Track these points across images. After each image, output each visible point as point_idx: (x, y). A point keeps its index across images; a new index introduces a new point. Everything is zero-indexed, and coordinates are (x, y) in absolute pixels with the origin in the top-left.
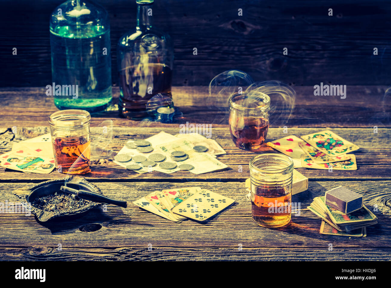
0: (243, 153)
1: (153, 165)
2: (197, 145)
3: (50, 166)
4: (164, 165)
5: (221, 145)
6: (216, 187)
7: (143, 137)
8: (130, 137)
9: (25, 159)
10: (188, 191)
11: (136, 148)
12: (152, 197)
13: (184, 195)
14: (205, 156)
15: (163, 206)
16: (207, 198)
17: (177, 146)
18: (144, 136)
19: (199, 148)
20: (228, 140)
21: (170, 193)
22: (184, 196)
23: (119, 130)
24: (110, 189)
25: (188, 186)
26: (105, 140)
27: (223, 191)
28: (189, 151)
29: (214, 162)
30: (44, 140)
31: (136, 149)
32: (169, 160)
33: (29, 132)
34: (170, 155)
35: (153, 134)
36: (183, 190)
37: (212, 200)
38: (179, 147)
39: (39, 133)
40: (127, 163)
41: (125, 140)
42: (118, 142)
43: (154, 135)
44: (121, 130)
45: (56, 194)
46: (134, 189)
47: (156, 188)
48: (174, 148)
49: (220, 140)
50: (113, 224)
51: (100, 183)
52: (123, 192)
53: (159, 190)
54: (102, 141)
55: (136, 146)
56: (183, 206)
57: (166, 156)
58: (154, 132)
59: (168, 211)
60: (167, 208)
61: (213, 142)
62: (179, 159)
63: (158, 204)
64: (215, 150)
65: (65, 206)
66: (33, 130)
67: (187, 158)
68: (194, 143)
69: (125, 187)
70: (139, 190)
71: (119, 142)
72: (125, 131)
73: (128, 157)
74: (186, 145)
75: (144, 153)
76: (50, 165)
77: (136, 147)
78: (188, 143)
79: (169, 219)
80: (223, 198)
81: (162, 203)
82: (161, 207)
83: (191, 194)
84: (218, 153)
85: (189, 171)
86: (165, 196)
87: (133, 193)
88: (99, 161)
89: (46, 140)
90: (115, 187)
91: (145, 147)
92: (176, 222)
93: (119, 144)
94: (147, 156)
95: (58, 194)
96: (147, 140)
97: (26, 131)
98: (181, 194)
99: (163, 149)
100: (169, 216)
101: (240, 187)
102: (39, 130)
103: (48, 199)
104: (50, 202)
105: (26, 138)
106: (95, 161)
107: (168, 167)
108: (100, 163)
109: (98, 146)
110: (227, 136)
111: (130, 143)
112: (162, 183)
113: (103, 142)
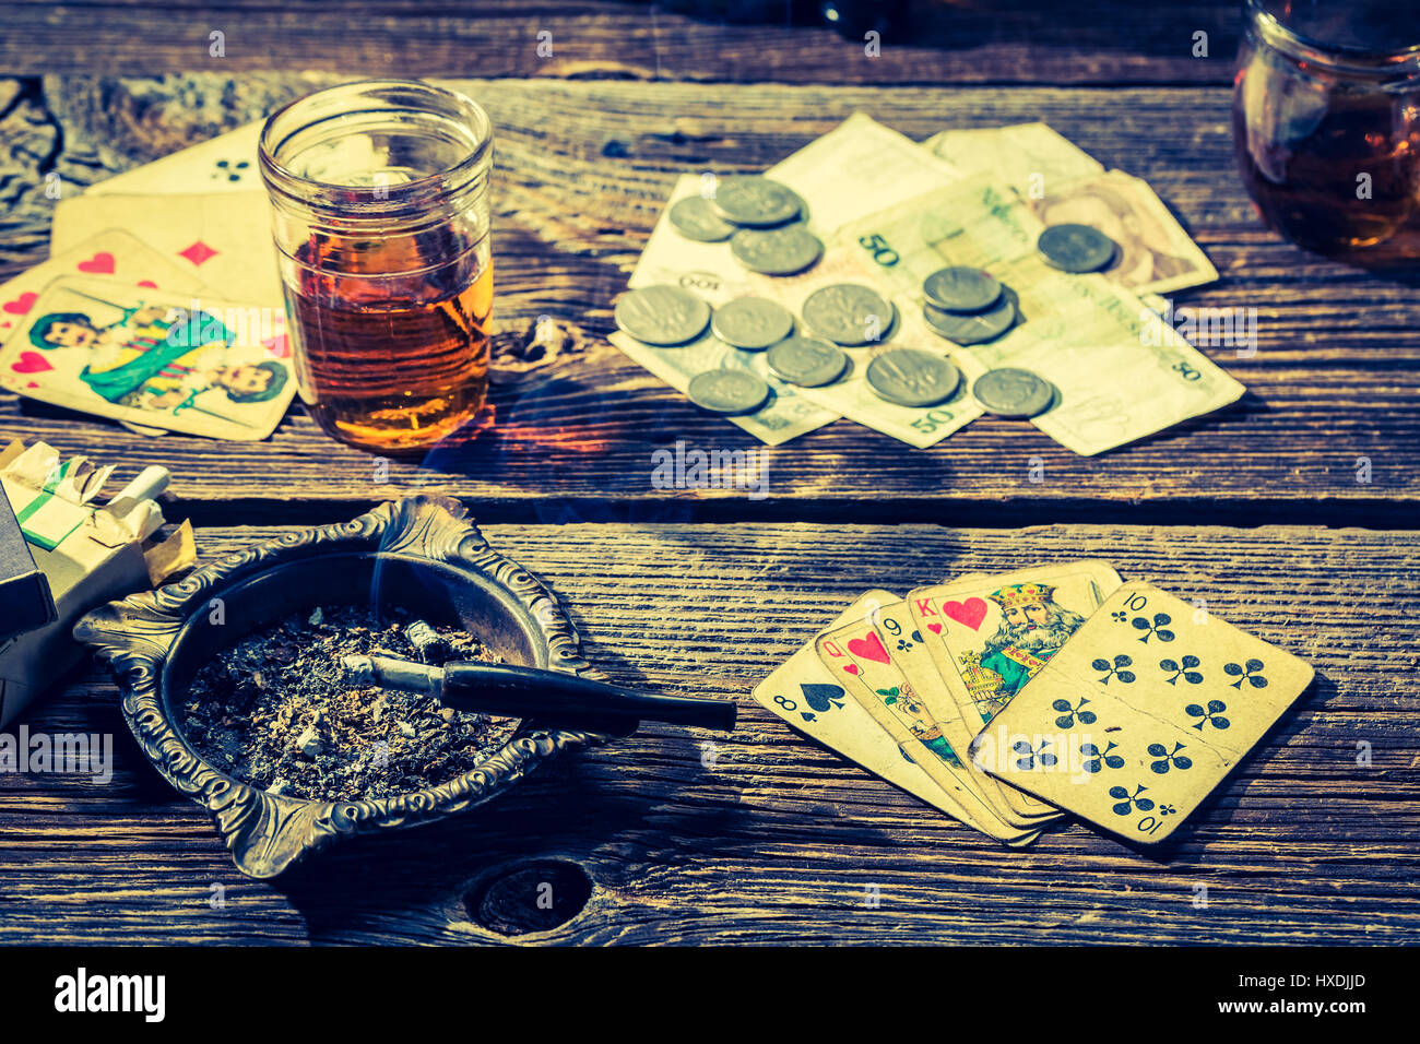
0: (1308, 270)
1: (832, 370)
2: (1057, 217)
3: (270, 382)
4: (893, 375)
5: (1184, 210)
6: (1198, 559)
7: (757, 148)
8: (686, 151)
9: (130, 324)
10: (1048, 596)
11: (727, 238)
12: (855, 646)
13: (1032, 626)
14: (1110, 308)
15: (922, 715)
16: (1159, 650)
17: (950, 230)
18: (764, 147)
19: (1066, 239)
20: (1213, 174)
21: (953, 610)
22: (1031, 637)
23: (622, 101)
24: (616, 570)
25: (1047, 557)
26: (555, 173)
27: (1237, 593)
28: (1015, 262)
29: (1163, 356)
30: (224, 174)
31: (726, 247)
32: (916, 333)
33: (142, 107)
34: (918, 292)
35: (806, 128)
36: (1019, 587)
37: (1189, 669)
38: (959, 233)
39: (190, 118)
40: (686, 350)
41: (663, 170)
42: (622, 185)
43: (815, 136)
44: (636, 104)
45: (316, 619)
46: (747, 574)
47: (872, 571)
48: (933, 245)
49: (1171, 174)
50: (654, 861)
51: (555, 528)
52: (692, 594)
53: (888, 580)
54: (540, 176)
55: (727, 222)
56: (1031, 713)
57: (898, 301)
58: (811, 118)
59: (957, 762)
60: (945, 730)
61: (1138, 192)
62: (968, 327)
63: (891, 696)
64: (1158, 258)
65: (376, 718)
66: (162, 98)
67: (1013, 325)
68: (1036, 206)
69: (696, 558)
70: (775, 581)
71: (632, 185)
72: (658, 110)
73: (690, 304)
74: (995, 222)
75: (773, 275)
76: (268, 374)
77: (727, 230)
78: (1008, 208)
79: (966, 819)
80: (1248, 647)
81: (917, 689)
82: (910, 719)
83: (1068, 621)
84: (1172, 275)
85: (1036, 422)
86: (927, 634)
87: (741, 605)
88: (531, 336)
89: (234, 178)
90: (640, 559)
91: (777, 234)
92: (1005, 846)
93: (633, 203)
94: (792, 297)
95: (327, 618)
96: (783, 174)
97: (120, 105)
98: (1012, 619)
99: (879, 252)
100: (964, 796)
101: (1331, 563)
102: (190, 98)
103: (273, 661)
104: (287, 682)
105: (123, 160)
106: (509, 336)
107: (916, 388)
108: (539, 352)
109: (520, 217)
110: (1210, 147)
111: (695, 202)
112: (901, 529)
113: (544, 190)
